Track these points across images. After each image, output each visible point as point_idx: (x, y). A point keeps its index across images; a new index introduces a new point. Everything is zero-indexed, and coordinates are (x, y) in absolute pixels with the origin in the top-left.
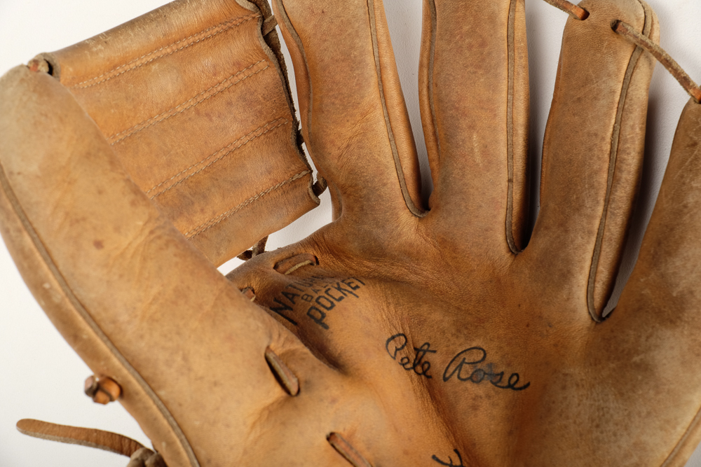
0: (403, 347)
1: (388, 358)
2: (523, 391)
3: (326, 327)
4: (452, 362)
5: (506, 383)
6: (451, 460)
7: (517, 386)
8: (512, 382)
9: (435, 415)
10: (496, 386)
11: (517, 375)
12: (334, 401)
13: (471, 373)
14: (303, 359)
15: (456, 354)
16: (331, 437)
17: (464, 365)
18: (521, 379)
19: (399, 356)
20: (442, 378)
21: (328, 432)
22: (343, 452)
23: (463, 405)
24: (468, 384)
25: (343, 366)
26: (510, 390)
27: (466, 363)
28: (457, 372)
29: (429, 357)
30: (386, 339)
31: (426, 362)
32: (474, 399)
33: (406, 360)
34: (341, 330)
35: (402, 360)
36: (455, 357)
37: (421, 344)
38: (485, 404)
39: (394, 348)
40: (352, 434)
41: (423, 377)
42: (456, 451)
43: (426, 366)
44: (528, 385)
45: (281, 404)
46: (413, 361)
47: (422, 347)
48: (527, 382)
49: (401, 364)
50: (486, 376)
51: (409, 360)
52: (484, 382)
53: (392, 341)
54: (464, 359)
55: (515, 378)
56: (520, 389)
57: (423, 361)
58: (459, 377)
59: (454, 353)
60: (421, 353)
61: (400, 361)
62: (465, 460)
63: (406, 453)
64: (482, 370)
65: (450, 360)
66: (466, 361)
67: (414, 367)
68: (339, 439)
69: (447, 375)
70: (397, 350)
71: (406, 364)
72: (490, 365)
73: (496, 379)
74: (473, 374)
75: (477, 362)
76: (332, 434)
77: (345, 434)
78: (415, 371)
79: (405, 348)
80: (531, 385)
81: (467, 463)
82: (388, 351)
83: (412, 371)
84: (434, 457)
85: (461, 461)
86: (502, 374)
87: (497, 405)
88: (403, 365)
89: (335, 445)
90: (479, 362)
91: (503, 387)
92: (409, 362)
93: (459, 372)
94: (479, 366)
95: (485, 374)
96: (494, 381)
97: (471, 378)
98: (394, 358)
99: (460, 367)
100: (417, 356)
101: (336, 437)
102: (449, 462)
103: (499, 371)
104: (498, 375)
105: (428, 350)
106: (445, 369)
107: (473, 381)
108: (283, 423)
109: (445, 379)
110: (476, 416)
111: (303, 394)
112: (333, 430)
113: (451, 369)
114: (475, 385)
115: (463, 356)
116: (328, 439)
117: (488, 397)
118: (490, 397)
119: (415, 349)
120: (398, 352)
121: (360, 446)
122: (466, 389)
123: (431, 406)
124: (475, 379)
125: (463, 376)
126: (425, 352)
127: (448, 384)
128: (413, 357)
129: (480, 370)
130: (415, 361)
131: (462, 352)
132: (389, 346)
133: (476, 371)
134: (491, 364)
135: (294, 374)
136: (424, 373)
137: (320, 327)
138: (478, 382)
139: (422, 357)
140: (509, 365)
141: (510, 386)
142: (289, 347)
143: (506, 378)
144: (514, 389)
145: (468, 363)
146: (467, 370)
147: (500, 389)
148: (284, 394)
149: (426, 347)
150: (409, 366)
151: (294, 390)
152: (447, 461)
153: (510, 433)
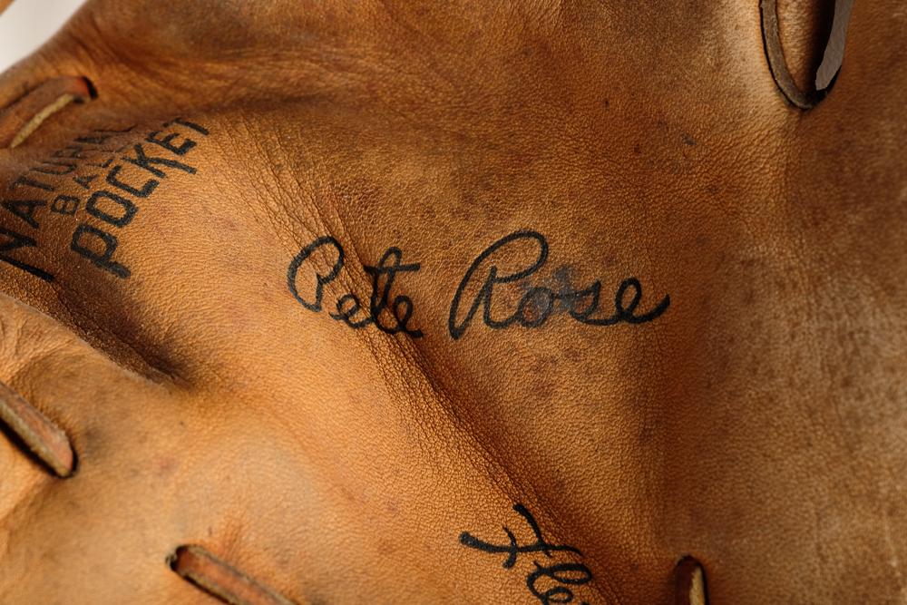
0: (336, 271)
1: (298, 311)
2: (657, 321)
3: (124, 272)
4: (463, 285)
5: (611, 311)
6: (511, 535)
7: (639, 312)
8: (626, 305)
9: (450, 429)
10: (588, 322)
11: (635, 282)
12: (167, 467)
13: (516, 304)
14: (71, 376)
15: (471, 261)
16: (180, 560)
17: (496, 285)
18: (648, 292)
19: (331, 299)
20: (446, 331)
21: (168, 548)
22: (217, 589)
23: (513, 389)
24: (516, 335)
25: (181, 366)
26: (624, 327)
27: (500, 280)
28: (481, 307)
29: (406, 283)
30: (289, 261)
31: (401, 299)
32: (537, 370)
33: (350, 304)
34: (162, 272)
35: (340, 304)
36: (470, 272)
37: (379, 256)
38: (567, 377)
39: (315, 278)
40: (233, 540)
41: (401, 336)
42: (520, 508)
43: (403, 308)
44: (667, 302)
45: (37, 506)
46: (369, 303)
47: (382, 262)
48: (662, 297)
49: (336, 317)
50: (557, 302)
51: (357, 301)
52: (556, 318)
53: (304, 264)
54: (494, 270)
55: (631, 292)
56: (649, 317)
57: (392, 297)
58: (488, 321)
59: (464, 261)
60: (384, 277)
61: (335, 311)
62: (548, 528)
63: (386, 548)
64: (546, 289)
65: (459, 280)
66: (499, 275)
67: (375, 317)
68: (202, 560)
69: (459, 322)
70: (322, 281)
71: (352, 312)
72: (563, 272)
73: (585, 303)
74: (522, 305)
75: (528, 272)
76: (181, 550)
77: (216, 544)
78: (380, 327)
79: (343, 271)
80: (673, 303)
81: (554, 534)
82: (296, 294)
83: (373, 327)
84: (466, 539)
85: (538, 533)
86: (597, 287)
87: (599, 371)
88: (346, 318)
89: (195, 577)
90: (533, 269)
91: (605, 322)
92: (358, 306)
93: (487, 308)
94: (534, 281)
95: (553, 297)
96: (579, 311)
97: (519, 318)
98: (317, 308)
99: (486, 294)
100: (375, 287)
101: (192, 556)
102: (508, 543)
103: (588, 282)
104: (587, 292)
105: (398, 268)
106: (449, 307)
107: (527, 324)
108: (50, 556)
109: (457, 333)
110: (550, 411)
111: (86, 469)
112: (182, 541)
113: (465, 306)
114: (534, 332)
115: (487, 264)
116: (175, 565)
117: (573, 355)
118: (575, 354)
119: (368, 269)
120: (325, 286)
121: (260, 563)
122: (514, 348)
123: (436, 407)
124: (530, 318)
125: (499, 316)
126: (392, 272)
127: (466, 343)
128: (366, 290)
129: (537, 289)
130: (373, 299)
131: (485, 254)
132: (299, 277)
133: (528, 296)
134: (565, 267)
135: (56, 419)
136: (402, 326)
137: (110, 276)
138: (539, 323)
139: (388, 287)
140: (609, 261)
141: (623, 315)
142: (32, 350)
143: (609, 295)
144: (635, 320)
145: (506, 280)
146: (506, 299)
147: (599, 328)
148: (40, 477)
149: (392, 260)
150: (360, 316)
151: (62, 461)
152: (502, 539)
153: (644, 437)
